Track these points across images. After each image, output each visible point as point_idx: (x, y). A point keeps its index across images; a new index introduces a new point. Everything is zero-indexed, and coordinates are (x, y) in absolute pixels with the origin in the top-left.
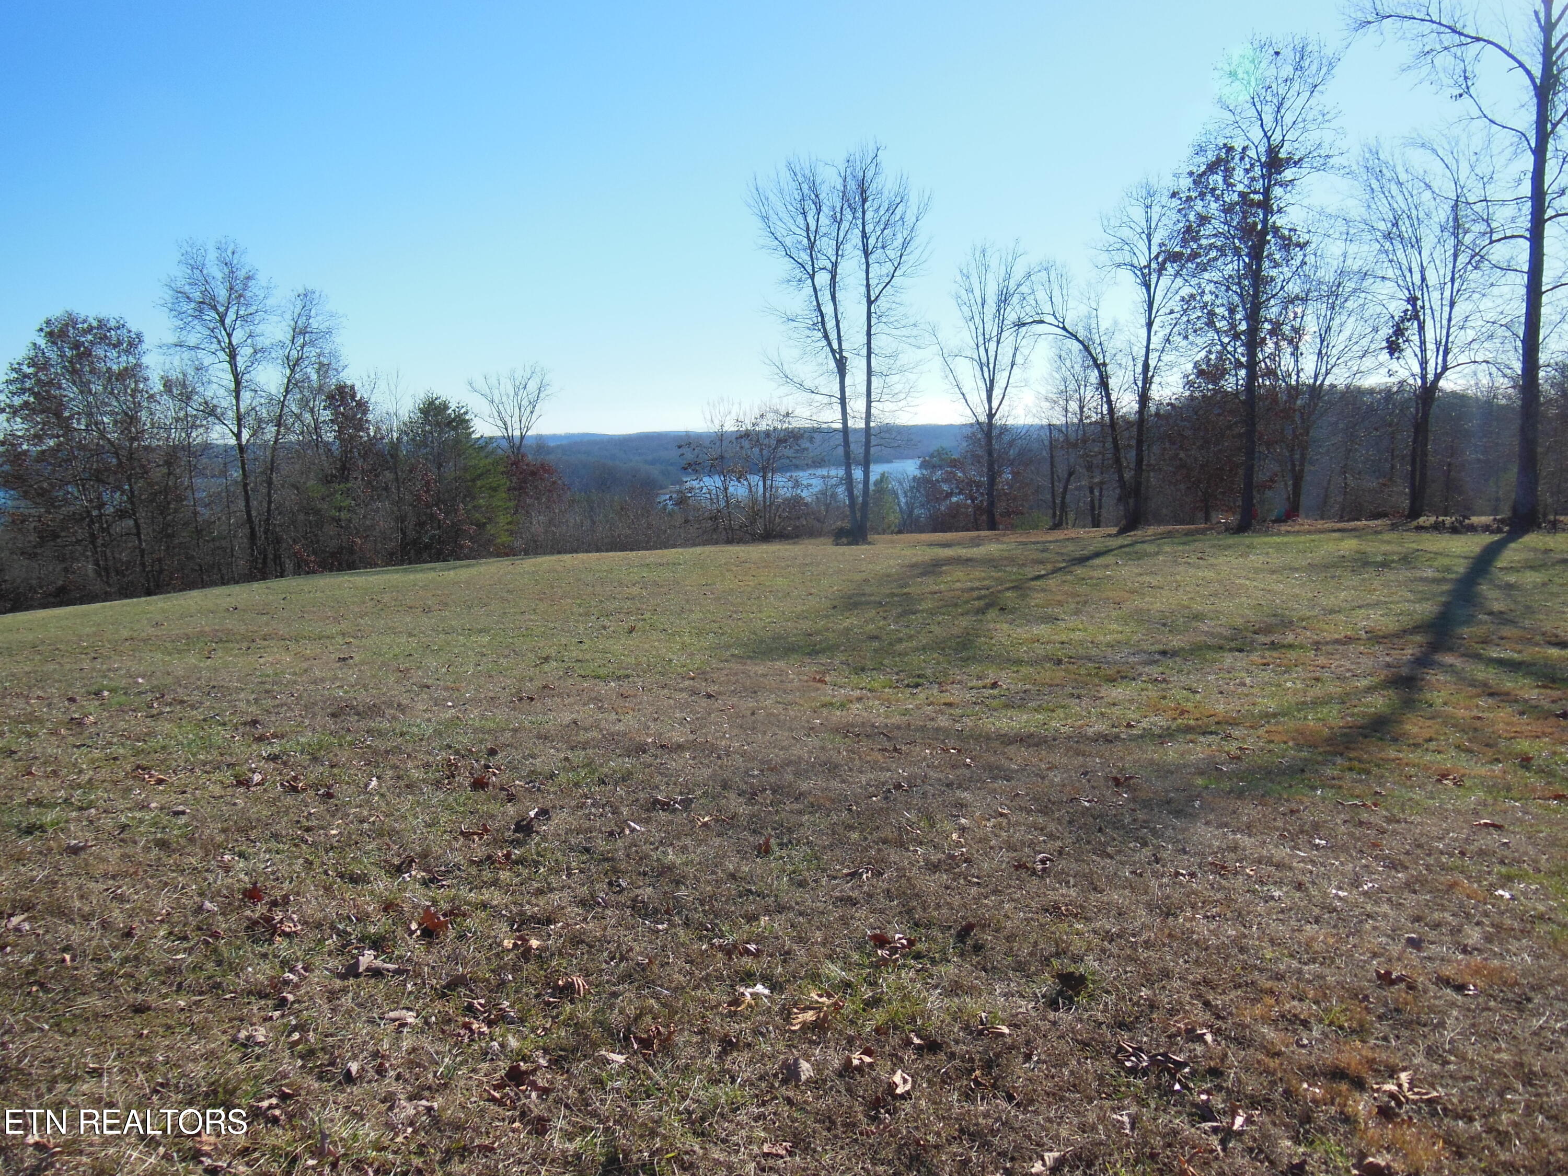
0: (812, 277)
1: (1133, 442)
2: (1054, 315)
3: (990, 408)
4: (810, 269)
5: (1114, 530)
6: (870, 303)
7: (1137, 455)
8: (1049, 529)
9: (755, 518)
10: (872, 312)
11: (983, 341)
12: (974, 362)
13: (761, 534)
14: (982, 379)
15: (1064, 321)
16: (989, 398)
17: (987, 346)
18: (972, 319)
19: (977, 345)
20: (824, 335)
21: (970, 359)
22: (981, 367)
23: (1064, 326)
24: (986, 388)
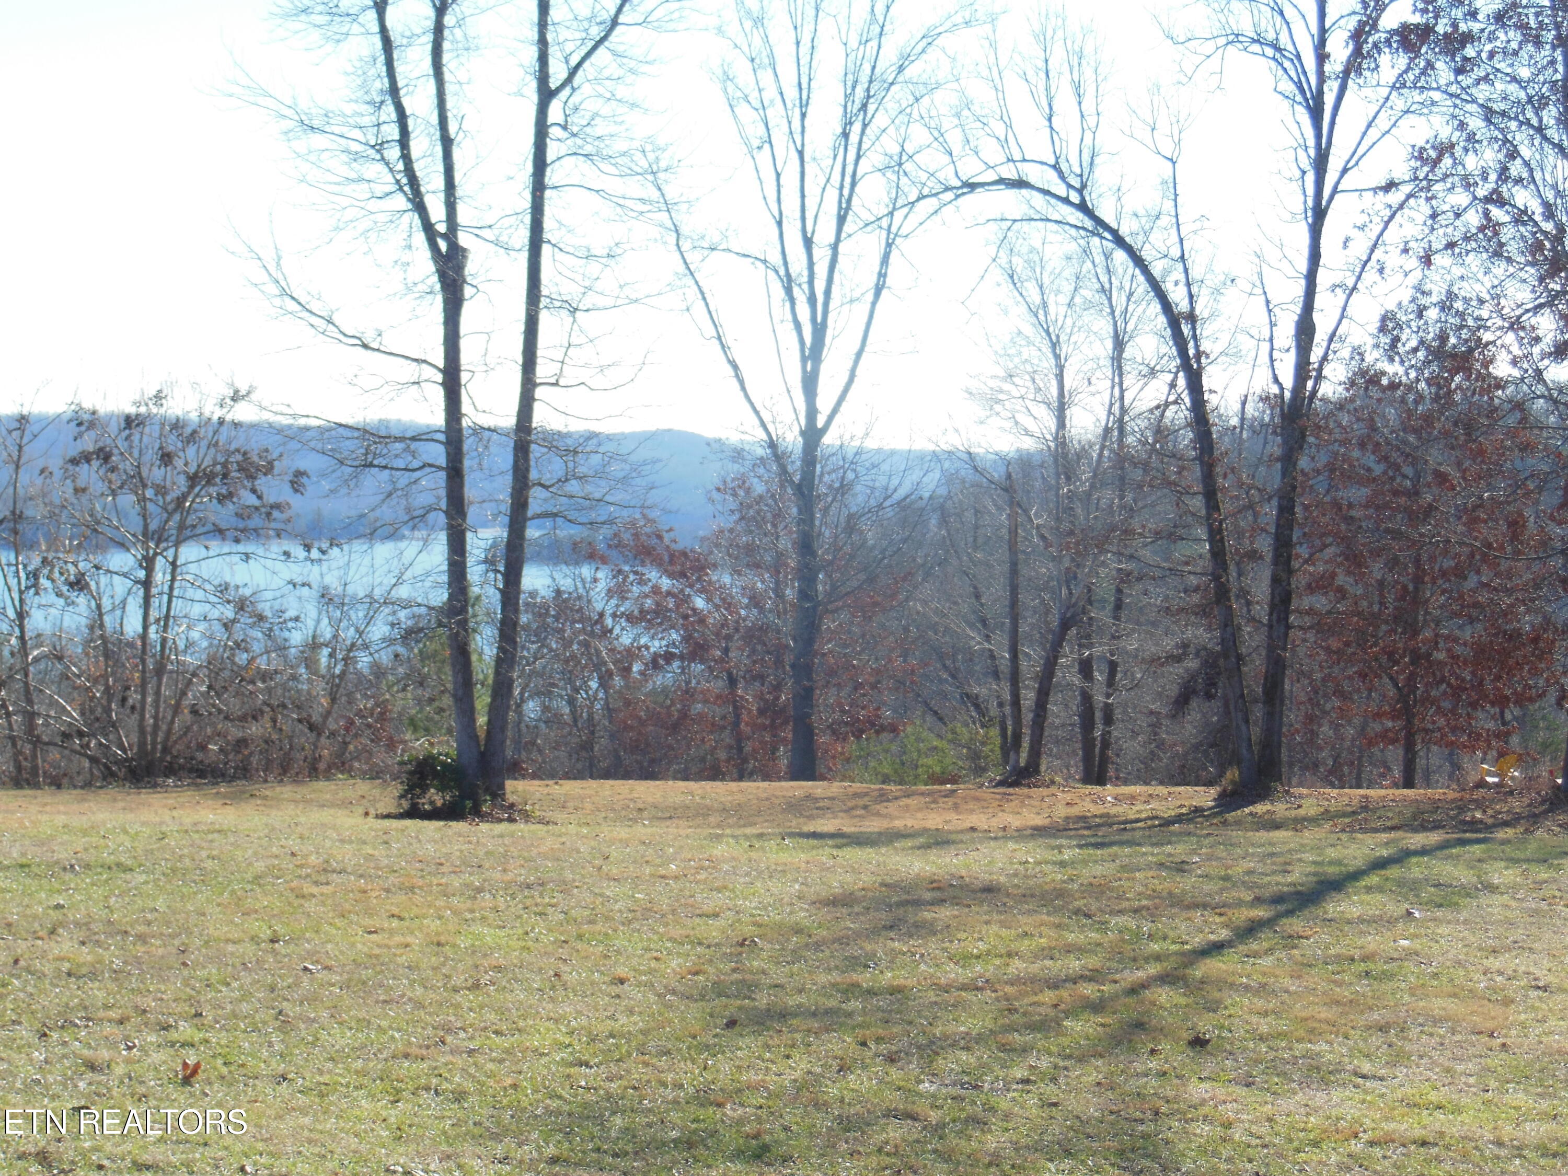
0: (380, 7)
1: (1264, 545)
2: (1056, 167)
3: (812, 413)
5: (1205, 797)
6: (546, 96)
7: (1276, 580)
8: (1001, 784)
9: (110, 710)
10: (550, 120)
11: (798, 214)
12: (771, 274)
13: (126, 760)
14: (792, 326)
15: (1084, 186)
16: (810, 384)
17: (809, 229)
18: (767, 146)
19: (780, 223)
20: (404, 181)
21: (758, 263)
22: (789, 290)
23: (1083, 200)
24: (802, 350)
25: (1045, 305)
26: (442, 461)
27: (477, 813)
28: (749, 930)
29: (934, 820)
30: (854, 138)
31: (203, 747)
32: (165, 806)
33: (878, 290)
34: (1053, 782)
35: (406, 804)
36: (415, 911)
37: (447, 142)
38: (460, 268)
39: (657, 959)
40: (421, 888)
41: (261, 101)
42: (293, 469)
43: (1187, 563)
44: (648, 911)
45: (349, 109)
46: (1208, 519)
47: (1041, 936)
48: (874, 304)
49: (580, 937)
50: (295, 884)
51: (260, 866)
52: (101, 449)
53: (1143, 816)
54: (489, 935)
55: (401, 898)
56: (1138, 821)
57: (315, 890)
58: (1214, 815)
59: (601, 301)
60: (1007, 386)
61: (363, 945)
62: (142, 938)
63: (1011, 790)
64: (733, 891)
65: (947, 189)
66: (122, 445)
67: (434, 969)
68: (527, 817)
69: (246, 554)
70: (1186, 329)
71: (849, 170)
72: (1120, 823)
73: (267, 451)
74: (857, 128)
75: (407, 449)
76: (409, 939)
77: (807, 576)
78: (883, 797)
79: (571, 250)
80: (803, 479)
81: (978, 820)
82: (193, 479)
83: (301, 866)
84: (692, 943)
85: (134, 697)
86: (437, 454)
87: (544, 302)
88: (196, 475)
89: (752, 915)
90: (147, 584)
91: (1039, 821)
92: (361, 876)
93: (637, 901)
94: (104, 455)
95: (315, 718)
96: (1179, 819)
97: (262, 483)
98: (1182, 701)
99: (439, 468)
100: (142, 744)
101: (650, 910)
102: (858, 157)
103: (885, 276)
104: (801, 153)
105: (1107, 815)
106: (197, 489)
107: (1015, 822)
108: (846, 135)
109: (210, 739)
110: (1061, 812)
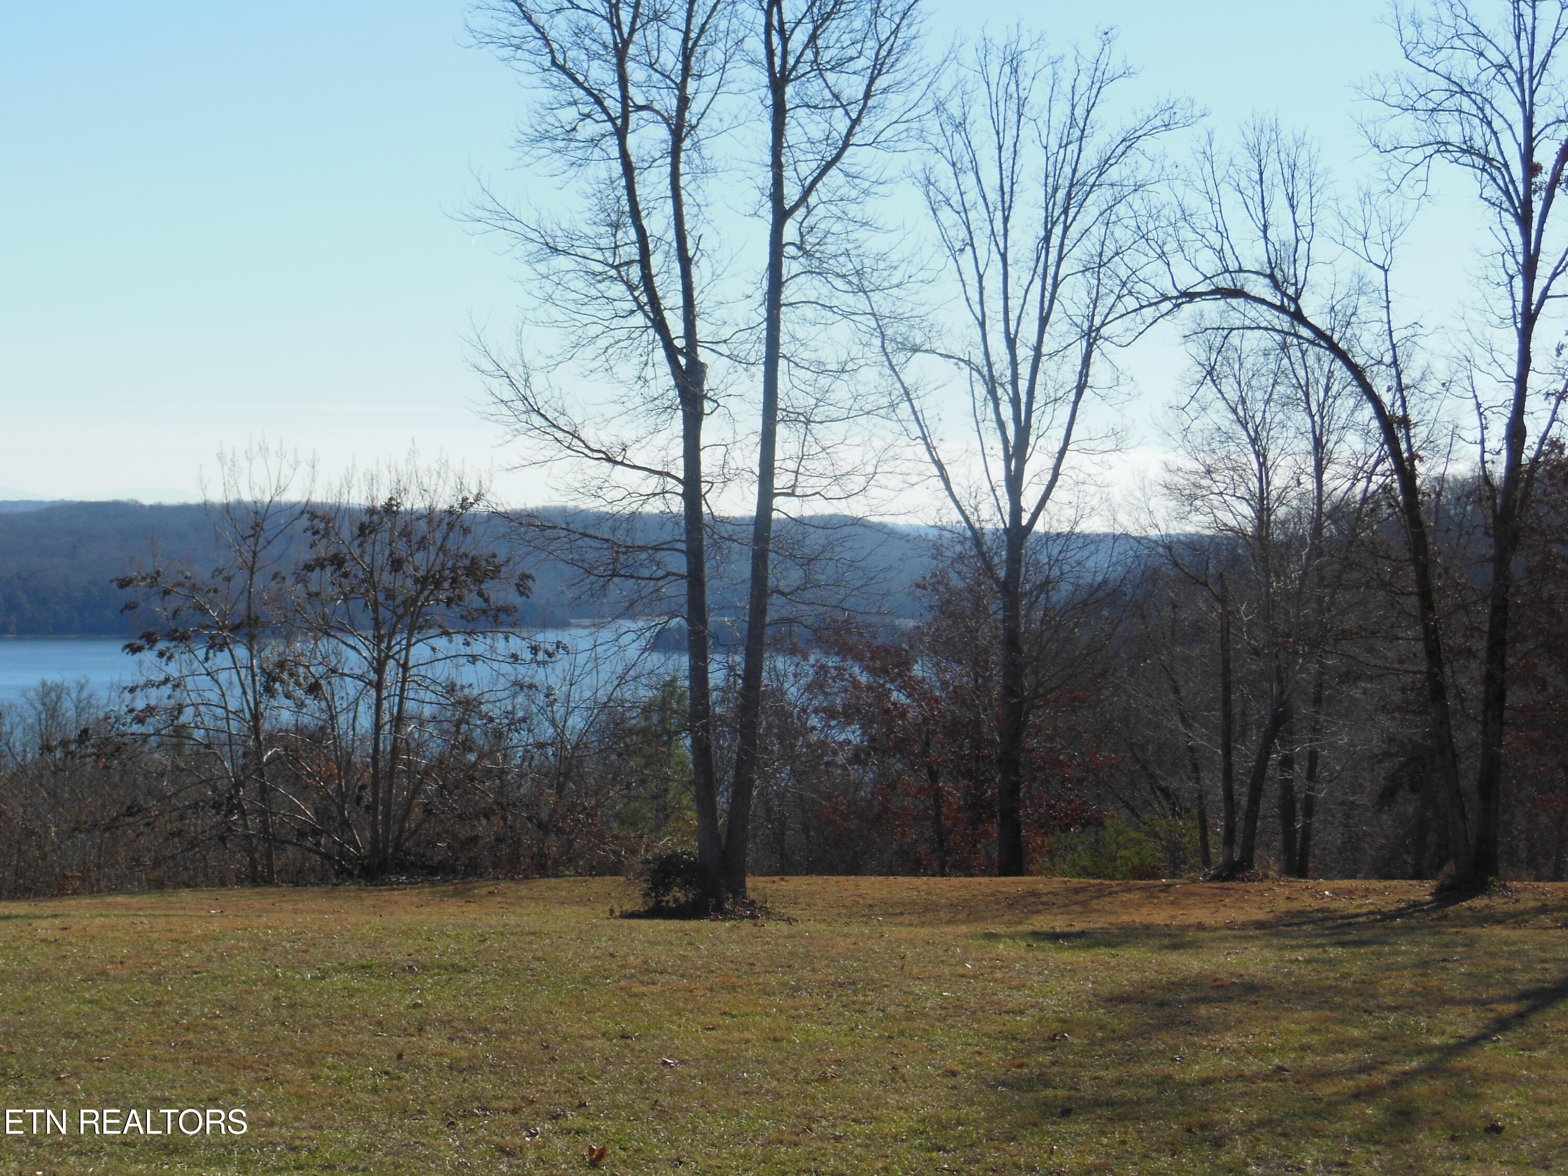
0: (621, 133)
1: (1478, 643)
2: (1272, 277)
3: (1016, 510)
4: (615, 107)
5: (1422, 891)
6: (781, 215)
7: (1489, 678)
8: (1214, 878)
9: (344, 809)
10: (786, 239)
11: (1001, 316)
12: (975, 374)
13: (359, 858)
14: (995, 425)
15: (1298, 294)
16: (1014, 483)
17: (1012, 330)
18: (968, 248)
19: (982, 325)
20: (644, 299)
21: (962, 364)
22: (992, 392)
23: (1298, 309)
24: (1006, 449)
25: (1243, 401)
26: (684, 570)
27: (721, 912)
28: (1056, 1026)
29: (1159, 916)
30: (1055, 241)
31: (431, 844)
32: (412, 903)
33: (1080, 388)
34: (1266, 876)
35: (651, 903)
36: (744, 1009)
37: (685, 262)
38: (699, 382)
39: (980, 1053)
40: (741, 987)
41: (507, 224)
42: (519, 572)
43: (1401, 662)
44: (958, 1008)
45: (590, 231)
46: (1423, 619)
47: (1328, 1031)
48: (1076, 403)
49: (902, 1033)
50: (622, 983)
51: (585, 966)
52: (335, 556)
53: (1364, 910)
54: (821, 1033)
55: (725, 996)
56: (1358, 915)
57: (643, 989)
58: (1434, 909)
59: (835, 413)
60: (1206, 482)
61: (708, 1041)
62: (503, 1034)
63: (1227, 884)
64: (1031, 988)
65: (1165, 298)
66: (357, 552)
67: (781, 1063)
68: (768, 914)
69: (473, 656)
70: (1401, 434)
71: (1051, 271)
72: (1342, 917)
73: (494, 556)
74: (1058, 230)
75: (652, 559)
76: (747, 1035)
77: (1013, 672)
78: (1101, 893)
79: (806, 365)
80: (1008, 576)
81: (1199, 914)
82: (422, 582)
83: (623, 967)
84: (1006, 1038)
85: (368, 797)
86: (678, 563)
87: (780, 415)
88: (425, 579)
89: (1055, 1012)
90: (379, 686)
91: (1261, 916)
92: (682, 976)
93: (946, 998)
94: (337, 561)
95: (544, 815)
96: (1399, 913)
97: (487, 586)
98: (1388, 796)
99: (682, 577)
100: (374, 842)
101: (961, 1007)
102: (1060, 259)
103: (1087, 375)
104: (1004, 257)
105: (1327, 910)
106: (426, 593)
107: (1239, 916)
108: (1047, 239)
109: (439, 837)
110: (1282, 906)
